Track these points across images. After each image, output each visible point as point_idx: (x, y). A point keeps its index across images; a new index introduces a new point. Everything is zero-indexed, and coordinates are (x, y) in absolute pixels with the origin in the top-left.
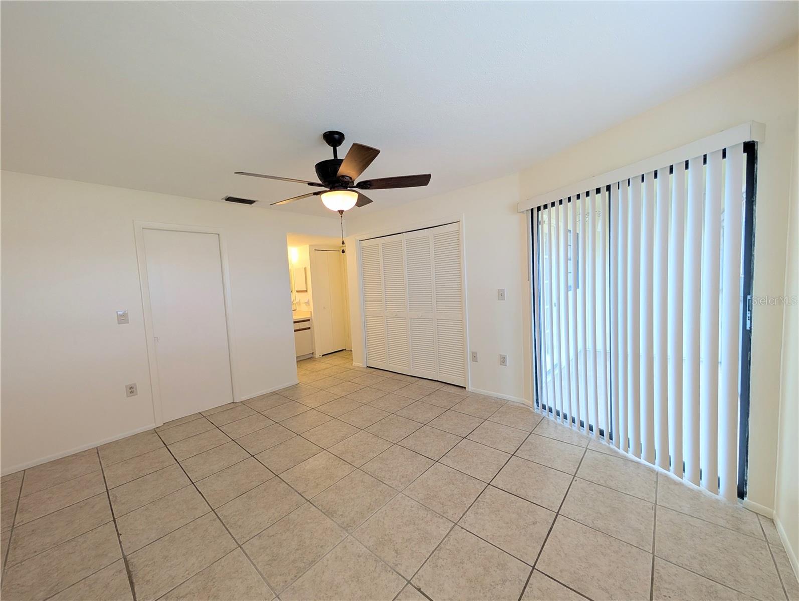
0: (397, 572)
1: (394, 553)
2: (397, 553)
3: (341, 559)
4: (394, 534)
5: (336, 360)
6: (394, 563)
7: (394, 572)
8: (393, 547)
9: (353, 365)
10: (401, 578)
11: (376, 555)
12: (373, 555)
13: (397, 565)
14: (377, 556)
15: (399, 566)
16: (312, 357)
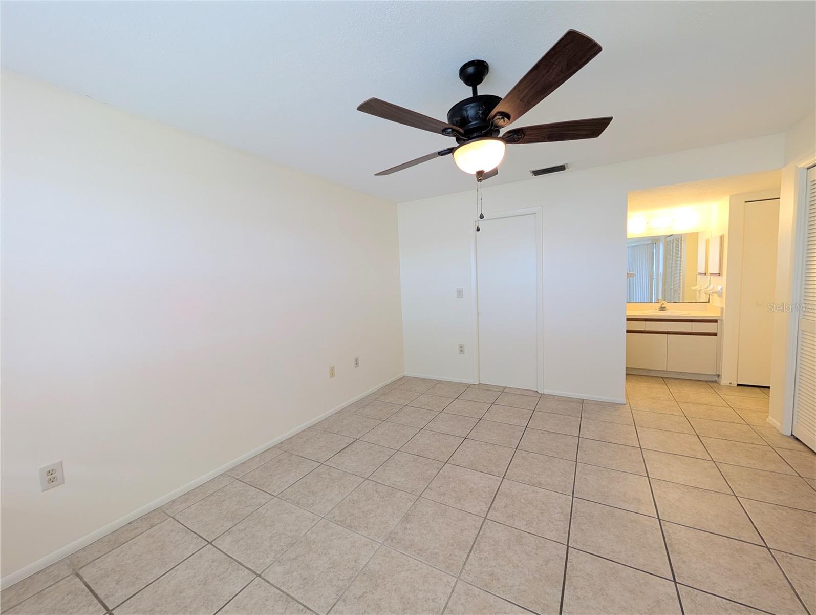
0: (336, 603)
1: (360, 593)
2: (359, 597)
3: (353, 546)
4: (386, 588)
5: (749, 401)
6: (347, 597)
7: (336, 600)
8: (368, 591)
9: (767, 420)
10: (329, 608)
11: (357, 576)
12: (357, 573)
13: (344, 601)
14: (356, 578)
15: (344, 603)
16: (715, 382)
